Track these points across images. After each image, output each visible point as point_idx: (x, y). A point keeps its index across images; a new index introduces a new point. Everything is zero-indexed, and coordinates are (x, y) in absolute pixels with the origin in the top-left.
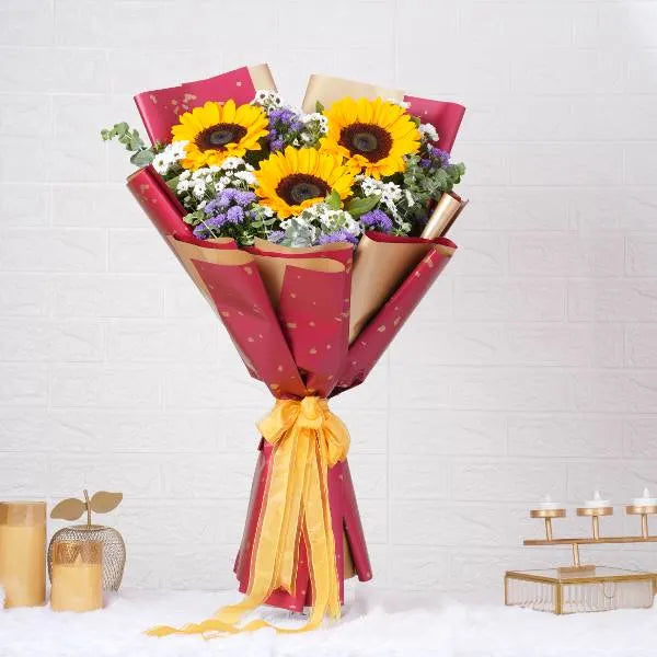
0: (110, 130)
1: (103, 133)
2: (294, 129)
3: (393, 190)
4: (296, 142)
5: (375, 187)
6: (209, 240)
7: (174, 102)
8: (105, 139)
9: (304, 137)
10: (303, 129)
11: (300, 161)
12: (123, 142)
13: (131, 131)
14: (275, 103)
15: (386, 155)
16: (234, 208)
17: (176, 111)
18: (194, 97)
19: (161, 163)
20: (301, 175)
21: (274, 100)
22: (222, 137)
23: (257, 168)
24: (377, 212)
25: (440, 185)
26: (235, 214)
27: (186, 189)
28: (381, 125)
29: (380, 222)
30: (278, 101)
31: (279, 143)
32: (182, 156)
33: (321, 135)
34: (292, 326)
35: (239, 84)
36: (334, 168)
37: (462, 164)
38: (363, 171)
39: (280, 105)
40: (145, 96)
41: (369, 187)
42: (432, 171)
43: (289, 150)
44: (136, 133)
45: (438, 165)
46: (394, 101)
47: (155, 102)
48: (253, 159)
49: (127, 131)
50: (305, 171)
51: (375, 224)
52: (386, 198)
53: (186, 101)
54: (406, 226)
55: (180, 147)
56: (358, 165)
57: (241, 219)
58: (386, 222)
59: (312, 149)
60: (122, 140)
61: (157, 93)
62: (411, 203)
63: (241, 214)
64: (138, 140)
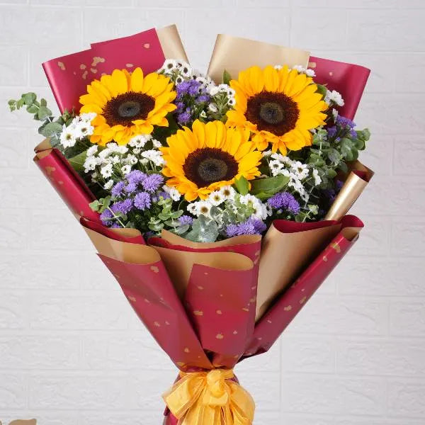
0: (17, 100)
1: (11, 103)
2: (202, 101)
3: (300, 170)
4: (203, 114)
5: (282, 165)
6: (116, 229)
7: (83, 67)
8: (12, 109)
9: (212, 108)
10: (211, 99)
11: (208, 135)
12: (31, 112)
13: (39, 100)
14: (183, 73)
15: (293, 127)
16: (142, 195)
17: (84, 76)
18: (103, 60)
19: (69, 137)
20: (207, 149)
21: (182, 69)
22: (129, 109)
23: (165, 144)
24: (284, 195)
25: (345, 155)
26: (141, 201)
27: (93, 168)
28: (288, 93)
29: (287, 206)
30: (186, 70)
31: (187, 115)
32: (90, 132)
33: (229, 107)
34: (199, 313)
35: (147, 46)
36: (241, 144)
37: (366, 129)
38: (270, 147)
39: (188, 75)
40: (53, 63)
41: (276, 166)
42: (337, 141)
43: (197, 124)
44: (44, 103)
45: (343, 133)
46: (300, 68)
47: (64, 68)
48: (161, 134)
49: (34, 101)
50: (211, 145)
51: (282, 208)
52: (294, 181)
53: (94, 64)
54: (313, 209)
55: (87, 122)
56: (265, 141)
57: (148, 206)
58: (294, 206)
59: (219, 123)
60: (30, 110)
61: (66, 60)
62: (318, 181)
63: (148, 201)
64: (46, 110)
